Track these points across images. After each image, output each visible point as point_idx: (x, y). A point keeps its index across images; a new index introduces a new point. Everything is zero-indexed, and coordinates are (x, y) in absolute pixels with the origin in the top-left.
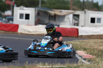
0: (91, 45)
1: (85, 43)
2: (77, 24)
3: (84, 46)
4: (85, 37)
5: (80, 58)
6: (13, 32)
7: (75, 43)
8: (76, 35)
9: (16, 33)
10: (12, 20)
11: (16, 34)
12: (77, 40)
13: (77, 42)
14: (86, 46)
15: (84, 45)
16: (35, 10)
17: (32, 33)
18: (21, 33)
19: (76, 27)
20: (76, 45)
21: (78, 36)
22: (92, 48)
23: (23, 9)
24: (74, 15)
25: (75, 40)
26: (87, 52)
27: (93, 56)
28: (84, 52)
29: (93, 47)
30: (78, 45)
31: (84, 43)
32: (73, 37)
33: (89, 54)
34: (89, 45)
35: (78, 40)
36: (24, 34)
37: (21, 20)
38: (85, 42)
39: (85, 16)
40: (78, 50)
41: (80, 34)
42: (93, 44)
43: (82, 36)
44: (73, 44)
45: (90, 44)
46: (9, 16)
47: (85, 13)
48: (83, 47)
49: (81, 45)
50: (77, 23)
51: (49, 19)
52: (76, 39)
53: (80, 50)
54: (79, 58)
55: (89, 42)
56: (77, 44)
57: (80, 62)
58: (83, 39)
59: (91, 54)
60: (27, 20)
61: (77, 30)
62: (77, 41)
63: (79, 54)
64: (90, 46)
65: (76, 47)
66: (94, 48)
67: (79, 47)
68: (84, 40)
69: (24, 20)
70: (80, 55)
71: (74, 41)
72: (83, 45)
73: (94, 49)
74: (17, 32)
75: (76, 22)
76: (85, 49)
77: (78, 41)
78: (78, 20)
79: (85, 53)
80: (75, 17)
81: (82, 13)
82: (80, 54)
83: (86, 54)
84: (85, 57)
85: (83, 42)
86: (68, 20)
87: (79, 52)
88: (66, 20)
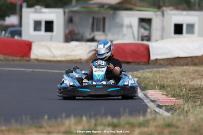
0: (174, 78)
1: (163, 75)
2: (148, 38)
3: (160, 81)
4: (162, 62)
5: (152, 104)
6: (21, 58)
7: (144, 75)
8: (145, 60)
9: (28, 59)
10: (20, 33)
11: (26, 61)
12: (148, 68)
13: (147, 73)
14: (165, 80)
15: (161, 79)
16: (65, 13)
17: (59, 59)
18: (37, 60)
19: (145, 42)
20: (146, 78)
21: (150, 62)
22: (177, 84)
23: (41, 12)
24: (142, 20)
25: (143, 69)
26: (167, 92)
27: (177, 99)
28: (161, 93)
29: (178, 82)
30: (149, 80)
31: (161, 75)
32: (139, 63)
33: (170, 95)
34: (171, 78)
35: (150, 68)
36: (42, 61)
37: (37, 33)
38: (163, 72)
39: (163, 21)
40: (148, 90)
41: (153, 57)
42: (179, 77)
43: (156, 60)
44: (139, 78)
45: (172, 75)
46: (13, 26)
47: (163, 14)
48: (159, 82)
49: (156, 80)
50: (146, 36)
51: (93, 30)
52: (144, 67)
53: (153, 88)
54: (150, 105)
55: (172, 73)
56: (148, 78)
57: (151, 112)
58: (159, 68)
59: (173, 96)
60: (49, 34)
61: (147, 49)
62: (146, 70)
63: (150, 97)
64: (172, 81)
65: (145, 84)
66: (180, 84)
67: (152, 83)
68: (161, 70)
69: (42, 32)
70: (153, 99)
71: (141, 71)
72: (159, 78)
73: (180, 86)
74: (29, 56)
75: (146, 33)
76: (162, 87)
77: (149, 70)
78: (150, 30)
79: (163, 95)
80: (144, 24)
81: (157, 15)
82: (152, 97)
83: (164, 96)
84: (162, 102)
85: (159, 72)
86: (130, 30)
87: (150, 93)
88: (125, 30)
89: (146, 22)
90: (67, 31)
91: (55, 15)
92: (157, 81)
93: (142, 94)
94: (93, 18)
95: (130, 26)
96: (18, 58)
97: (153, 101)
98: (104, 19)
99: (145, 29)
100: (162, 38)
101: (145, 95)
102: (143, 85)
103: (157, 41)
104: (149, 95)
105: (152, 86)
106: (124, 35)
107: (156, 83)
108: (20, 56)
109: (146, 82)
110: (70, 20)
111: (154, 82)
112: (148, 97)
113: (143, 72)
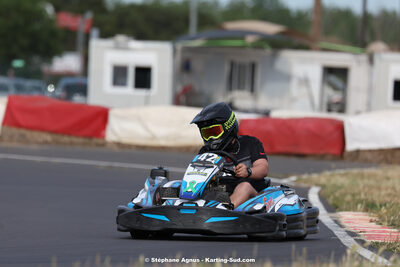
0: (394, 188)
1: (372, 182)
2: (342, 108)
3: (366, 195)
4: (369, 156)
5: (352, 239)
6: (87, 140)
7: (333, 181)
8: (336, 151)
9: (100, 141)
10: (83, 90)
11: (98, 145)
12: (340, 168)
13: (339, 178)
14: (376, 193)
15: (366, 189)
16: (175, 51)
17: (163, 143)
18: (119, 145)
19: (335, 116)
20: (337, 187)
21: (345, 154)
23: (126, 49)
24: (329, 71)
25: (330, 169)
26: (380, 216)
28: (367, 217)
30: (343, 191)
31: (366, 181)
32: (322, 157)
33: (386, 224)
34: (387, 189)
35: (344, 168)
36: (129, 146)
37: (119, 90)
38: (370, 176)
39: (371, 74)
40: (341, 210)
41: (350, 146)
43: (358, 152)
44: (323, 187)
45: (390, 183)
46: (70, 75)
47: (371, 60)
48: (363, 196)
49: (356, 191)
50: (337, 103)
51: (230, 88)
52: (333, 165)
53: (351, 208)
54: (348, 241)
55: (388, 178)
56: (341, 187)
57: (352, 256)
58: (362, 167)
59: (393, 225)
60: (142, 92)
61: (340, 128)
62: (337, 172)
63: (347, 225)
64: (389, 195)
65: (336, 198)
67: (349, 198)
68: (367, 171)
69: (129, 89)
70: (352, 230)
71: (328, 173)
72: (364, 187)
74: (103, 137)
75: (336, 97)
76: (370, 207)
77: (342, 171)
78: (344, 90)
79: (371, 221)
80: (333, 79)
81: (359, 62)
82: (350, 227)
83: (373, 224)
84: (370, 237)
85: (362, 176)
86: (304, 90)
87: (345, 216)
88: (295, 89)
89: (336, 75)
90: (180, 88)
91: (156, 55)
92: (359, 194)
93: (330, 220)
94: (232, 64)
95: (305, 82)
96: (81, 140)
97: (352, 234)
98: (253, 66)
99: (335, 88)
100: (369, 108)
101: (336, 222)
102: (330, 201)
103: (358, 113)
104: (343, 221)
105: (348, 203)
106: (293, 100)
107: (357, 198)
108: (85, 136)
109: (337, 194)
110: (185, 67)
111: (353, 195)
112: (341, 226)
113: (331, 175)
